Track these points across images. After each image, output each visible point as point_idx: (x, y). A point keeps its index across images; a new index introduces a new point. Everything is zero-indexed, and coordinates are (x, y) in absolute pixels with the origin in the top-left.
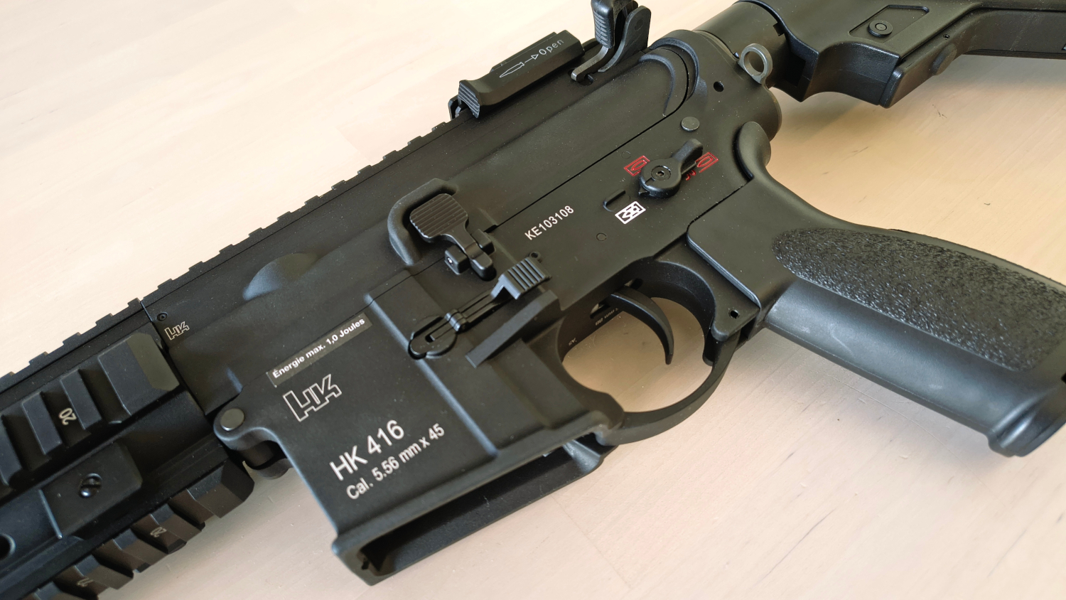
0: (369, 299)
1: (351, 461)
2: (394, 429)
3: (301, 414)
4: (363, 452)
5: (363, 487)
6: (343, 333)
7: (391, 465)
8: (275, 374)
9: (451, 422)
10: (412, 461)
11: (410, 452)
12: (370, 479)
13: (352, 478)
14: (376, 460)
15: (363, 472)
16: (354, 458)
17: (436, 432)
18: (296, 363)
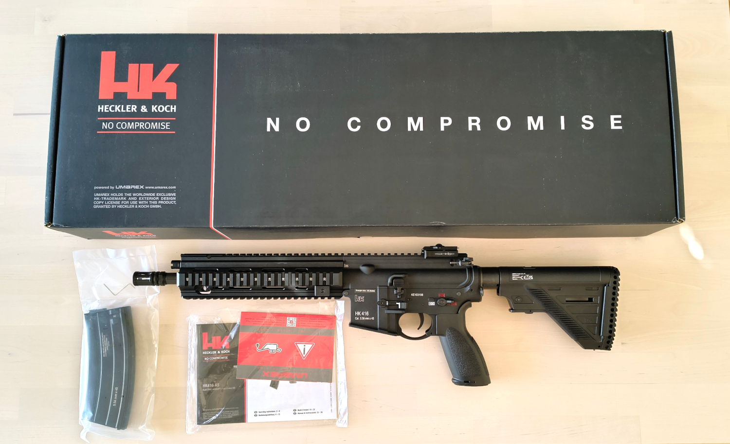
0: (378, 288)
1: (358, 313)
2: (367, 313)
3: (356, 300)
4: (361, 313)
5: (358, 319)
6: (368, 291)
7: (363, 318)
8: (356, 290)
9: (376, 318)
10: (367, 320)
11: (367, 319)
12: (359, 318)
13: (357, 316)
14: (362, 316)
15: (359, 316)
16: (359, 313)
17: (373, 318)
18: (360, 291)
